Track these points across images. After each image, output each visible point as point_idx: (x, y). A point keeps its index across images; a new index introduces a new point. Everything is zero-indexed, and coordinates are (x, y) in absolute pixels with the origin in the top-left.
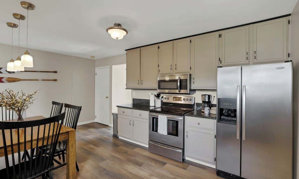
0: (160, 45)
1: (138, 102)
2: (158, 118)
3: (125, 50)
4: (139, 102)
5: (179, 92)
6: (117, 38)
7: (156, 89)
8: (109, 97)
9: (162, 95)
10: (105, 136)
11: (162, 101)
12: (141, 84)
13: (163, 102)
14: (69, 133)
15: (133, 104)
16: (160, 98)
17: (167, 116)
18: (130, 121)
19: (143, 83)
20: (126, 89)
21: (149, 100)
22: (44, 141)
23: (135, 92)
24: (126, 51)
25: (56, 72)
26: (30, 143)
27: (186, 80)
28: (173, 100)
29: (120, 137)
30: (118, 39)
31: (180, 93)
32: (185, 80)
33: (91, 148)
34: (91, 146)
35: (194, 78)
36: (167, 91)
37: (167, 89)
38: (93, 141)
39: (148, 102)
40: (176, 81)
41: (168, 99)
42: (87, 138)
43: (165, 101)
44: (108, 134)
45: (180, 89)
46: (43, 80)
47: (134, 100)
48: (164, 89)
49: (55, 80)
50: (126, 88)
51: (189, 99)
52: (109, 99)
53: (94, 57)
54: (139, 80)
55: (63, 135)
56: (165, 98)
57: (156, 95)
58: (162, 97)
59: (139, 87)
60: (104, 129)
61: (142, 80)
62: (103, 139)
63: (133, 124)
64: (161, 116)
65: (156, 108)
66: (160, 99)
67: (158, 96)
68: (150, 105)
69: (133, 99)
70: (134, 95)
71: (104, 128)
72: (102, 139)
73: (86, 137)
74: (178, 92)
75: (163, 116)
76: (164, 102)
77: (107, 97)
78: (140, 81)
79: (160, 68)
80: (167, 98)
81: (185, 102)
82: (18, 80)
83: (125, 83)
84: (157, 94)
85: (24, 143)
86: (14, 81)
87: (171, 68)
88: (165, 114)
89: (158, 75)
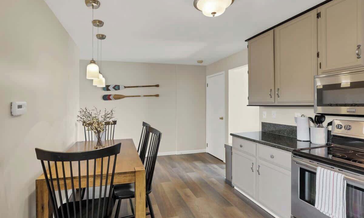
0: (319, 9)
1: (272, 129)
2: (315, 174)
3: (246, 41)
4: (274, 129)
6: (214, 13)
7: (313, 106)
8: (224, 118)
9: (328, 119)
10: (213, 179)
11: (329, 132)
12: (276, 96)
13: (332, 134)
14: (136, 174)
15: (262, 132)
16: (325, 124)
17: (343, 176)
18: (253, 164)
19: (280, 95)
20: (247, 106)
21: (296, 127)
22: (103, 180)
23: (266, 111)
24: (247, 43)
25: (157, 86)
26: (86, 179)
29: (235, 188)
30: (216, 15)
33: (186, 195)
34: (188, 191)
36: (344, 110)
37: (345, 105)
38: (194, 183)
39: (293, 130)
41: (348, 128)
42: (188, 176)
43: (337, 132)
44: (219, 175)
46: (144, 96)
47: (264, 125)
48: (337, 105)
49: (157, 96)
50: (248, 104)
52: (224, 120)
53: (201, 62)
54: (271, 90)
55: (128, 175)
56: (339, 125)
57: (313, 118)
58: (330, 124)
59: (271, 101)
60: (215, 166)
61: (278, 89)
62: (208, 183)
63: (258, 171)
64: (326, 170)
65: (312, 146)
66: (322, 127)
67: (319, 120)
68: (298, 138)
69: (262, 123)
70: (265, 117)
71: (216, 163)
72: (206, 183)
73: (188, 174)
75: (332, 172)
76: (334, 136)
77: (222, 118)
78: (275, 91)
79: (322, 59)
80: (343, 126)
82: (122, 96)
83: (247, 96)
84: (316, 116)
85: (78, 177)
86: (119, 98)
87: (358, 54)
88: (337, 169)
89: (316, 75)
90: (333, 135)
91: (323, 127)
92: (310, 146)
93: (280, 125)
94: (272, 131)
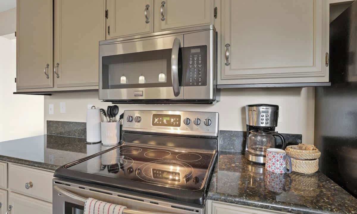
1: (60, 129)
4: (63, 130)
5: (177, 94)
9: (122, 109)
11: (121, 127)
12: (55, 75)
13: (123, 129)
15: (48, 135)
19: (60, 75)
27: (204, 49)
28: (154, 124)
31: (179, 97)
32: (198, 50)
35: (228, 46)
40: (165, 54)
41: (138, 120)
45: (180, 84)
47: (49, 124)
50: (16, 91)
51: (203, 120)
56: (129, 117)
58: (122, 117)
59: (49, 85)
61: (58, 64)
65: (103, 149)
67: (111, 112)
70: (51, 112)
74: (172, 97)
80: (134, 117)
81: (192, 129)
84: (109, 107)
87: (146, 17)
89: (104, 39)
90: (125, 131)
91: (116, 122)
92: (101, 150)
93: (70, 123)
94: (61, 133)
